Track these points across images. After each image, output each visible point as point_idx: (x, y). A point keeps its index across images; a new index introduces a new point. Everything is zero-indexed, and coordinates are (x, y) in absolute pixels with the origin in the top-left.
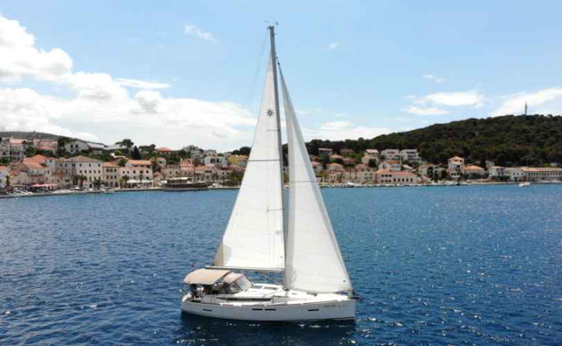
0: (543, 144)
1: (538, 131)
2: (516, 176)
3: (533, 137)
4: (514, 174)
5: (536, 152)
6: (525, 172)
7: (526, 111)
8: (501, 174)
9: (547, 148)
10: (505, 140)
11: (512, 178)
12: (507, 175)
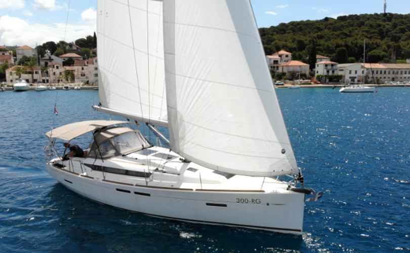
0: (400, 38)
1: (395, 26)
2: (353, 75)
3: (388, 31)
4: (350, 72)
5: (389, 47)
6: (367, 69)
7: (385, 10)
8: (331, 73)
9: (402, 42)
10: (353, 34)
11: (347, 77)
12: (340, 73)
